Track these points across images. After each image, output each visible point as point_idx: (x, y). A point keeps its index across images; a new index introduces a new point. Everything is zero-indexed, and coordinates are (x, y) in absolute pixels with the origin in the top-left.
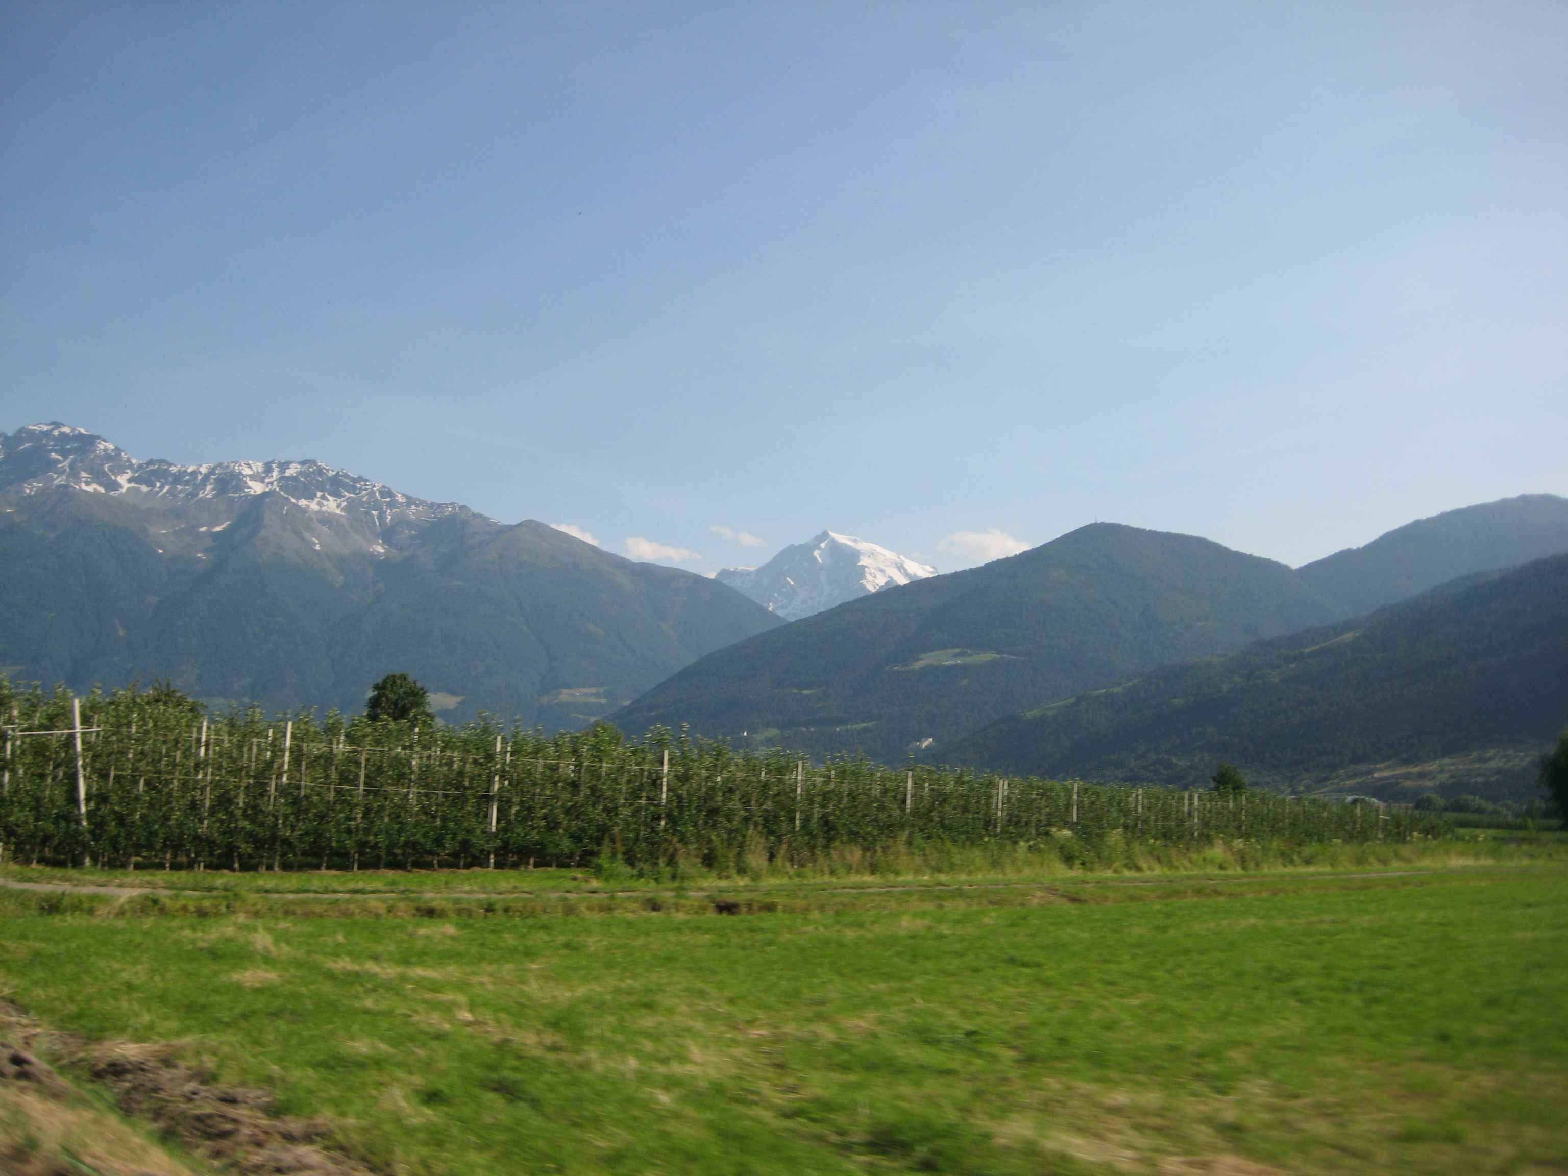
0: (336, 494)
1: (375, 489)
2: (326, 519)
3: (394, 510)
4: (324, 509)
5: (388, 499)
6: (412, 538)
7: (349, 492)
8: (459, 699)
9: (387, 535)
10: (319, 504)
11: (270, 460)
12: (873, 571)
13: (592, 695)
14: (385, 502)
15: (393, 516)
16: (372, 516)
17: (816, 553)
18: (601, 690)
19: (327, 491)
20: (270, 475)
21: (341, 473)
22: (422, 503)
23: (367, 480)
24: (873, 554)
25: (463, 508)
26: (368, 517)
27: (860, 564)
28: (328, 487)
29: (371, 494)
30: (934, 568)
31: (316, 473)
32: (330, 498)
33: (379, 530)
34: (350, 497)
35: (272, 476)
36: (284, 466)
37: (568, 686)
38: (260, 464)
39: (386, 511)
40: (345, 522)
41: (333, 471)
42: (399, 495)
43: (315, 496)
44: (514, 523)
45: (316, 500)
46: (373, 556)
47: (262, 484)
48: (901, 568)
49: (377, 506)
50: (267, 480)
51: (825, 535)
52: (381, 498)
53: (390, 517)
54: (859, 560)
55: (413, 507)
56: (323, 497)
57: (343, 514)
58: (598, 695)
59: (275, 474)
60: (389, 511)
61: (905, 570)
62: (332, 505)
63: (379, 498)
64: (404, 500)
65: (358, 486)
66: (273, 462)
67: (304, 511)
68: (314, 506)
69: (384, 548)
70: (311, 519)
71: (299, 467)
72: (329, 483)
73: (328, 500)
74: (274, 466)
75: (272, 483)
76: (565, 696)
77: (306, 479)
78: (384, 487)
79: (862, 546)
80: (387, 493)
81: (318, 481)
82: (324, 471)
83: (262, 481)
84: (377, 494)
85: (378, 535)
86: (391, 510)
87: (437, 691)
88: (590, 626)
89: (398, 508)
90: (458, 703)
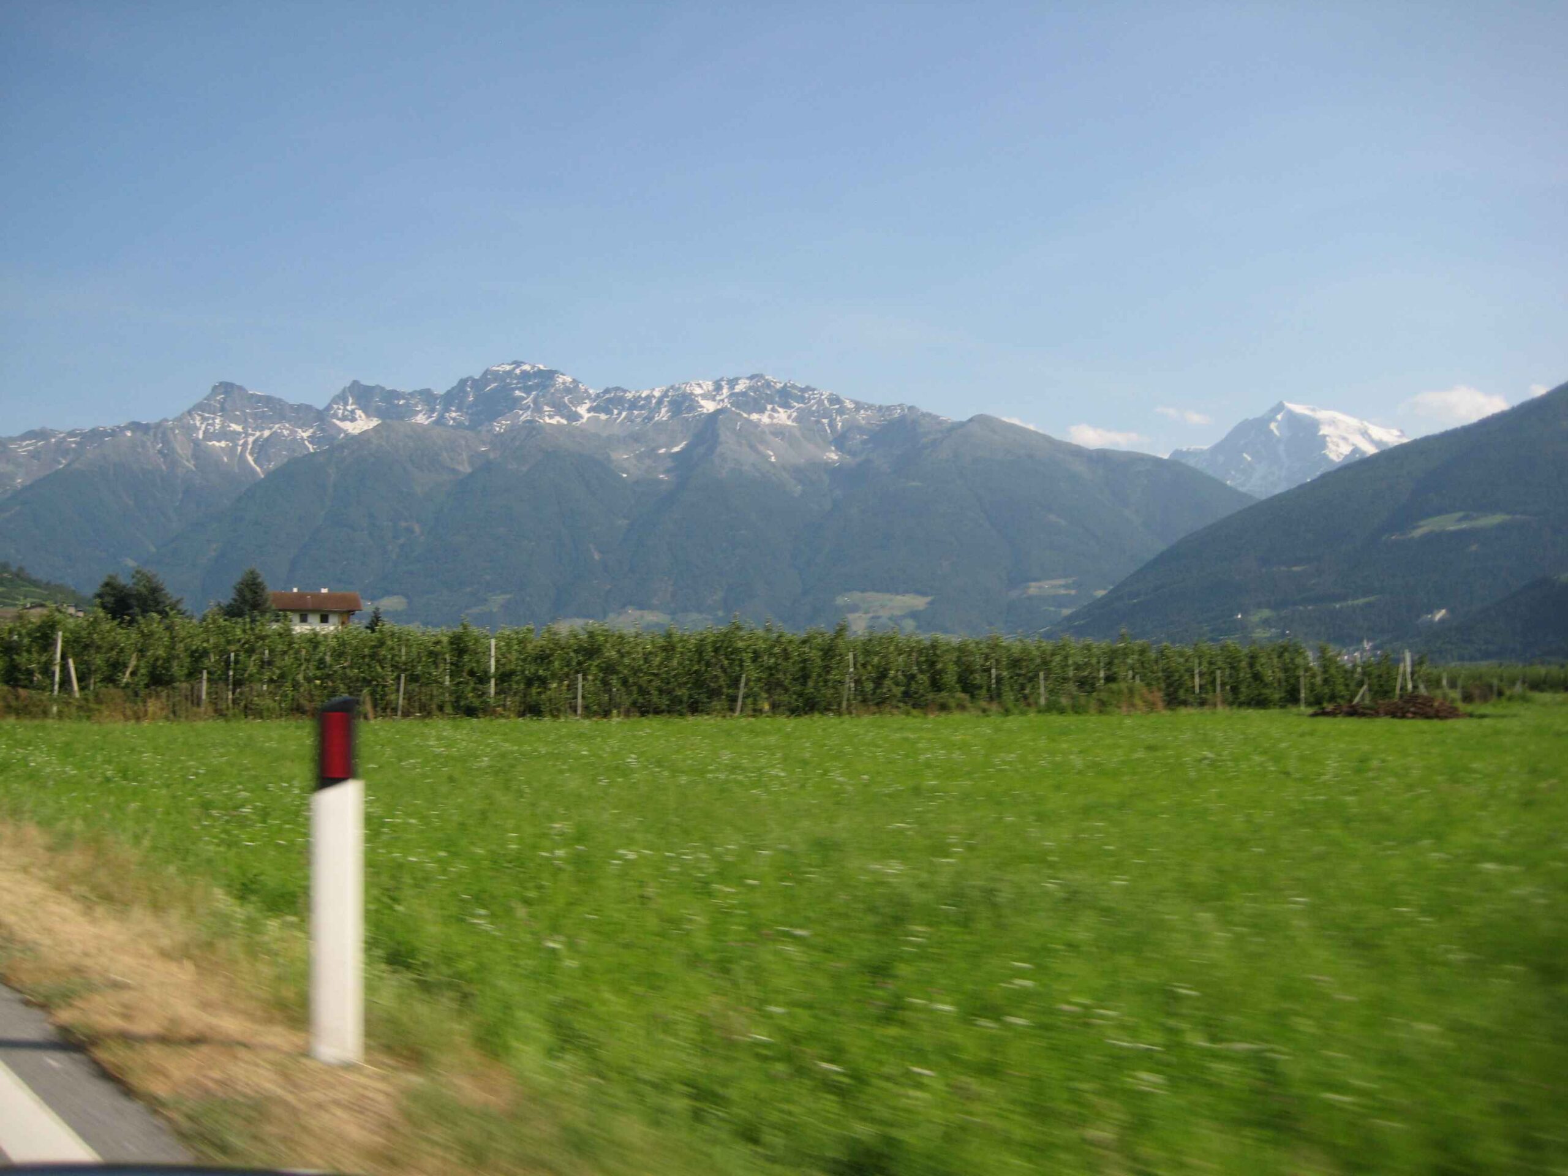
0: (786, 406)
1: (823, 397)
2: (779, 431)
3: (844, 417)
4: (775, 421)
5: (837, 406)
6: (864, 442)
7: (798, 403)
8: (929, 599)
9: (840, 441)
10: (771, 417)
11: (718, 378)
12: (1335, 440)
13: (1060, 586)
14: (834, 409)
15: (843, 422)
16: (823, 424)
17: (1273, 426)
18: (1070, 581)
19: (776, 403)
20: (720, 393)
21: (789, 385)
22: (870, 407)
23: (814, 390)
24: (1334, 422)
25: (911, 408)
26: (819, 425)
27: (1321, 433)
28: (777, 399)
29: (820, 402)
30: (1401, 431)
31: (765, 386)
32: (780, 410)
33: (831, 437)
34: (798, 408)
35: (722, 394)
36: (732, 383)
37: (1035, 580)
38: (710, 383)
39: (836, 419)
40: (798, 434)
41: (781, 383)
42: (848, 401)
43: (766, 409)
44: (965, 419)
45: (767, 413)
46: (828, 464)
47: (713, 402)
48: (1365, 434)
49: (827, 414)
50: (718, 398)
51: (1280, 407)
52: (831, 405)
53: (840, 424)
54: (1319, 430)
55: (862, 412)
56: (773, 410)
57: (794, 424)
58: (1066, 587)
59: (725, 391)
60: (838, 418)
61: (1370, 436)
62: (782, 417)
63: (828, 405)
64: (853, 406)
65: (807, 395)
66: (722, 379)
67: (756, 425)
68: (765, 419)
69: (837, 455)
70: (763, 432)
71: (747, 382)
72: (777, 396)
73: (779, 412)
74: (723, 383)
75: (723, 400)
76: (1033, 589)
77: (755, 392)
78: (831, 394)
79: (1322, 415)
80: (835, 400)
81: (767, 394)
82: (772, 384)
83: (714, 400)
84: (826, 402)
85: (830, 443)
86: (841, 417)
87: (905, 592)
88: (1052, 517)
89: (848, 414)
90: (928, 603)
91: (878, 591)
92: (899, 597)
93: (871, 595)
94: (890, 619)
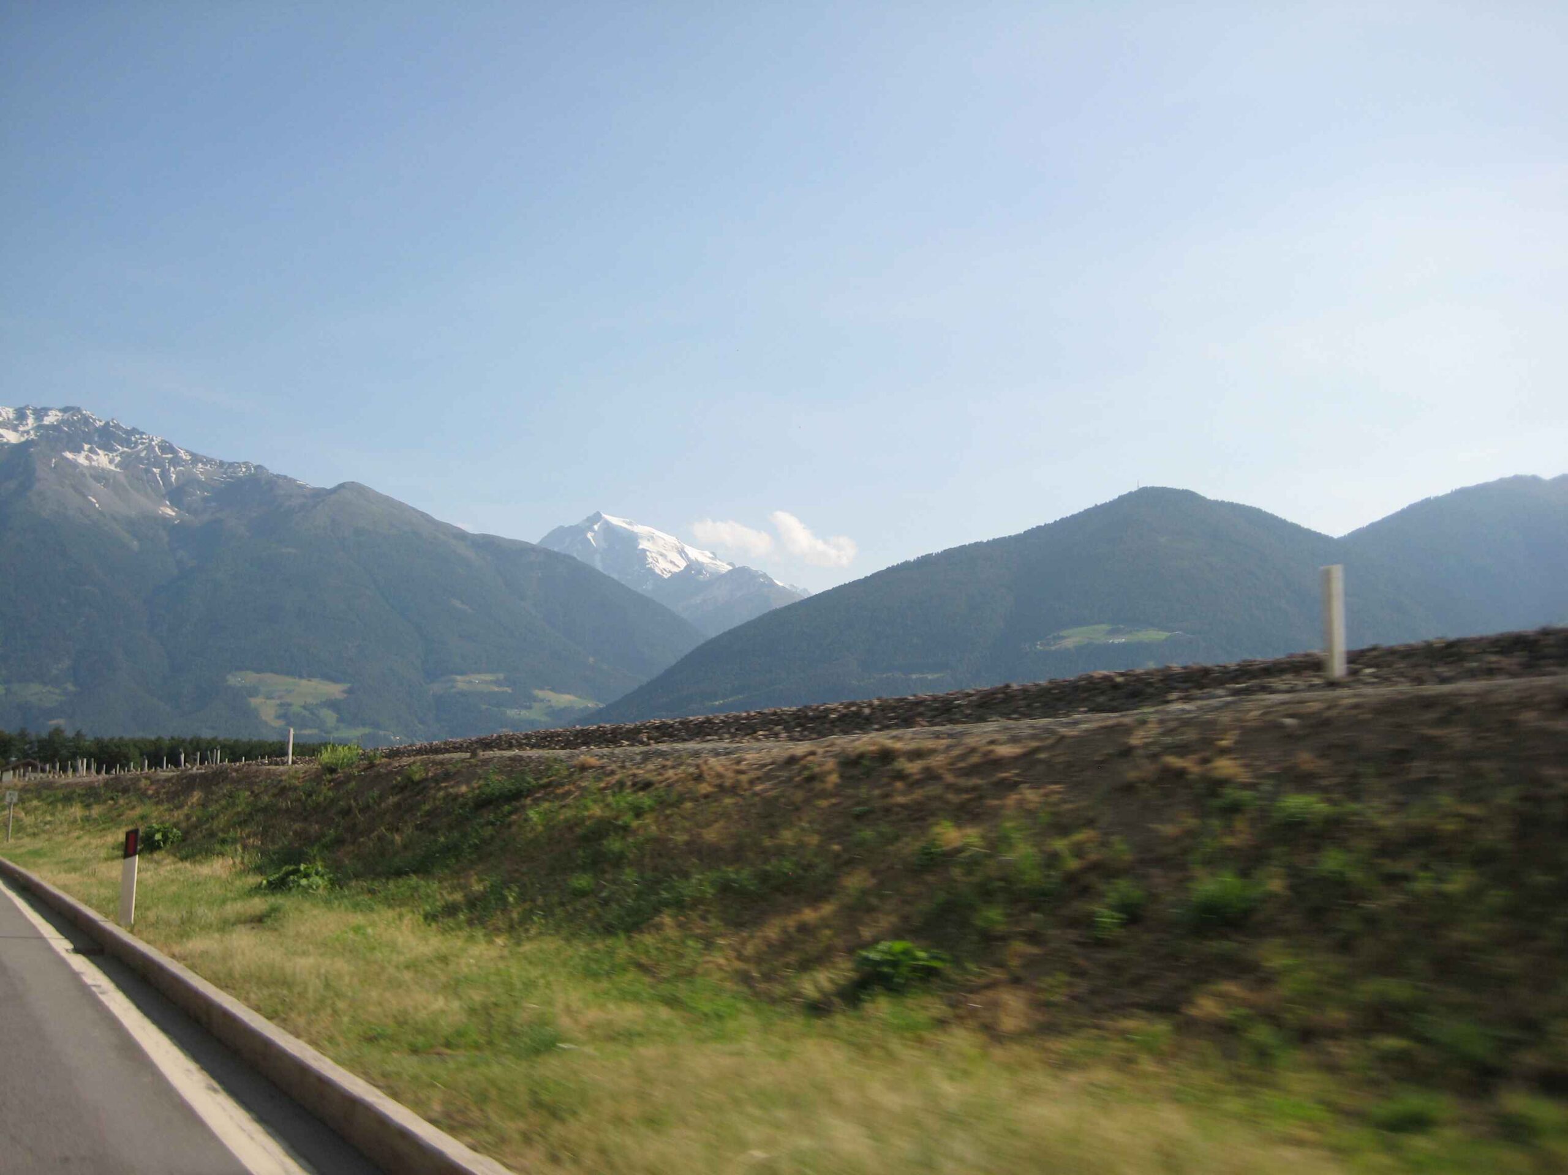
0: (108, 448)
1: (153, 443)
2: (100, 476)
3: (178, 469)
4: (94, 464)
5: (170, 456)
6: (205, 500)
7: (122, 446)
10: (87, 458)
11: (22, 405)
12: (654, 555)
13: (491, 682)
14: (167, 458)
15: (178, 474)
16: (154, 474)
17: (590, 535)
18: (501, 676)
19: (95, 443)
20: (24, 423)
21: (111, 424)
22: (208, 461)
23: (143, 433)
24: (652, 537)
25: (258, 467)
26: (150, 474)
27: (641, 547)
28: (96, 439)
29: (150, 448)
30: (713, 553)
31: (82, 422)
32: (100, 452)
33: (163, 490)
34: (123, 453)
35: (27, 424)
36: (40, 413)
37: (462, 673)
38: (11, 410)
39: (169, 469)
40: (123, 480)
41: (101, 421)
42: (182, 452)
43: (82, 449)
44: (330, 485)
45: (83, 454)
46: (165, 520)
47: (14, 433)
48: (682, 552)
49: (158, 463)
50: (21, 429)
51: (597, 517)
52: (162, 454)
53: (174, 476)
54: (639, 544)
55: (200, 465)
56: (91, 450)
57: (118, 470)
58: (497, 682)
59: (31, 421)
60: (172, 469)
61: (686, 555)
62: (102, 460)
63: (159, 454)
64: (188, 458)
65: (133, 439)
66: (27, 407)
67: (75, 465)
68: (81, 459)
69: (174, 511)
70: (84, 475)
71: (60, 414)
72: (96, 435)
73: (99, 455)
74: (28, 412)
75: (28, 432)
76: (461, 683)
77: (68, 428)
78: (163, 441)
79: (639, 529)
80: (167, 447)
81: (84, 432)
82: (91, 420)
83: (15, 429)
84: (157, 449)
85: (164, 497)
86: (175, 468)
87: (310, 676)
88: (457, 604)
89: (183, 466)
90: (344, 692)
91: (276, 672)
92: (304, 682)
93: (269, 677)
94: (304, 707)
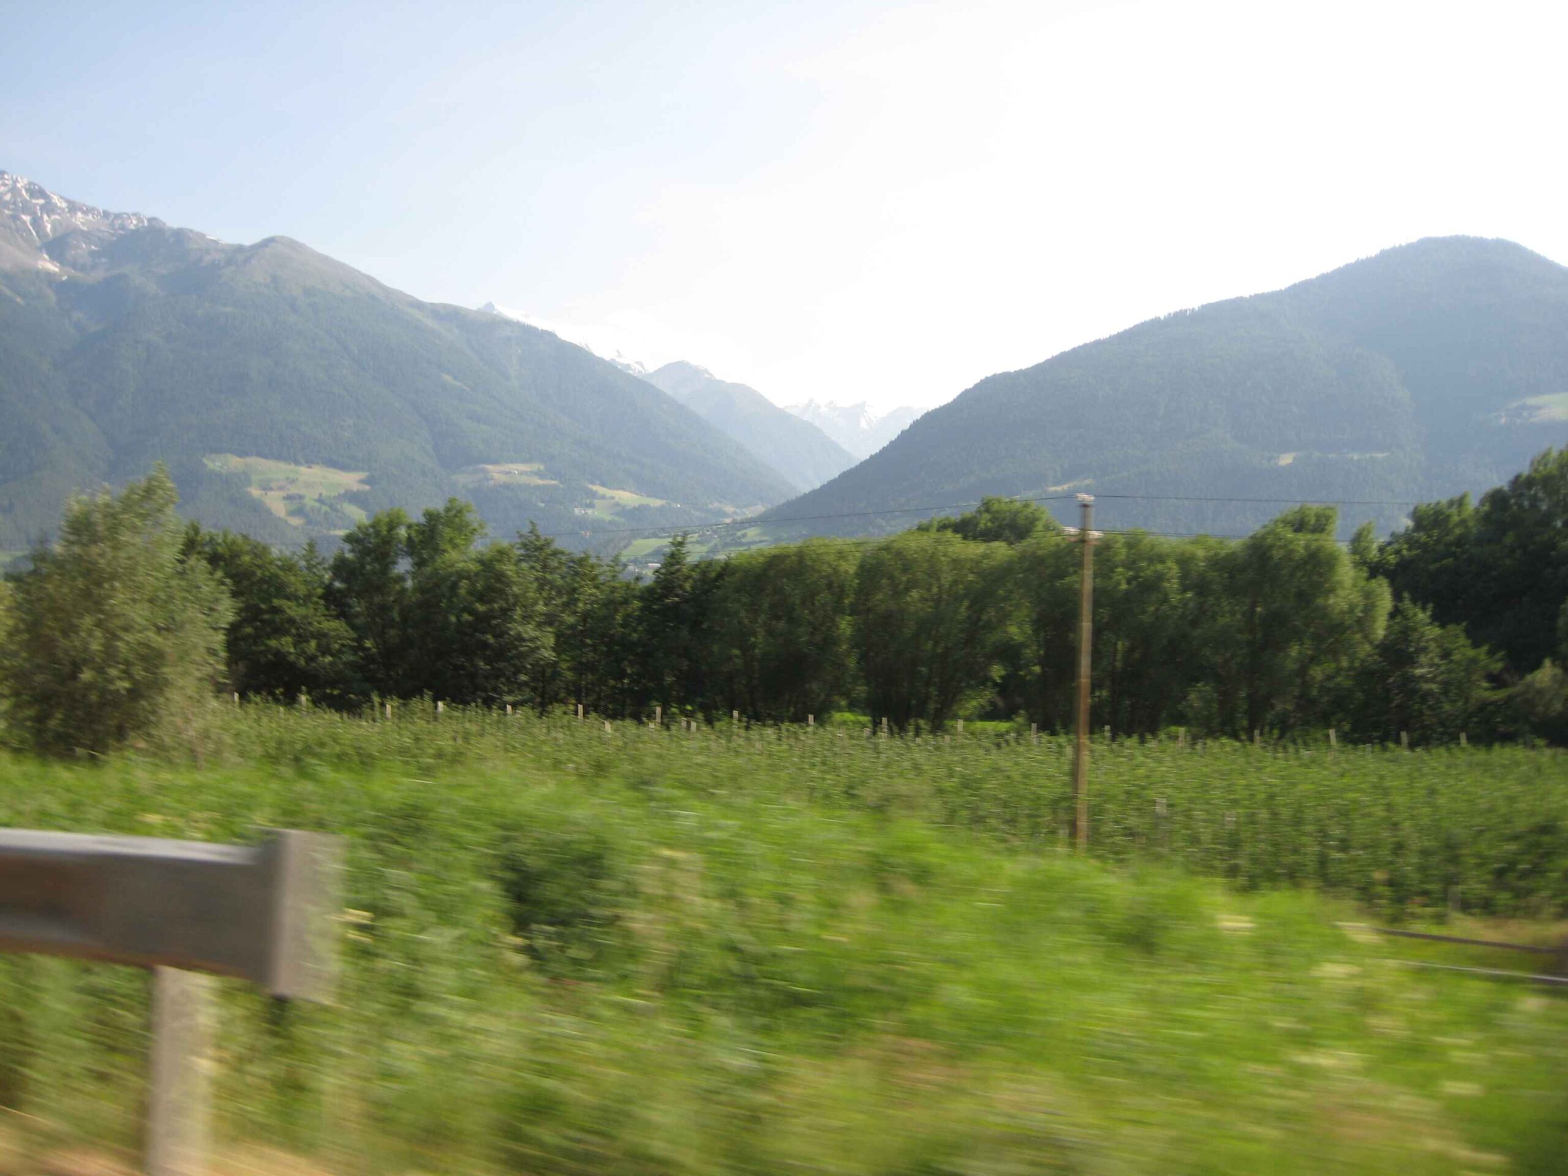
1: (18, 185)
3: (53, 217)
5: (41, 201)
6: (92, 254)
8: (362, 475)
9: (56, 247)
13: (533, 473)
14: (38, 204)
15: (53, 223)
16: (24, 223)
18: (540, 466)
22: (89, 210)
26: (18, 222)
29: (14, 190)
33: (38, 243)
37: (495, 462)
39: (42, 218)
42: (55, 197)
49: (27, 208)
52: (31, 199)
53: (49, 226)
55: (80, 214)
58: (539, 474)
60: (45, 217)
63: (28, 198)
64: (64, 204)
69: (56, 266)
76: (497, 473)
78: (30, 184)
80: (36, 191)
84: (24, 192)
85: (40, 249)
86: (49, 216)
87: (309, 463)
88: (448, 378)
89: (59, 214)
90: (362, 482)
91: (266, 457)
92: (303, 469)
93: (254, 461)
94: (320, 500)
